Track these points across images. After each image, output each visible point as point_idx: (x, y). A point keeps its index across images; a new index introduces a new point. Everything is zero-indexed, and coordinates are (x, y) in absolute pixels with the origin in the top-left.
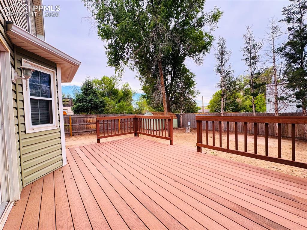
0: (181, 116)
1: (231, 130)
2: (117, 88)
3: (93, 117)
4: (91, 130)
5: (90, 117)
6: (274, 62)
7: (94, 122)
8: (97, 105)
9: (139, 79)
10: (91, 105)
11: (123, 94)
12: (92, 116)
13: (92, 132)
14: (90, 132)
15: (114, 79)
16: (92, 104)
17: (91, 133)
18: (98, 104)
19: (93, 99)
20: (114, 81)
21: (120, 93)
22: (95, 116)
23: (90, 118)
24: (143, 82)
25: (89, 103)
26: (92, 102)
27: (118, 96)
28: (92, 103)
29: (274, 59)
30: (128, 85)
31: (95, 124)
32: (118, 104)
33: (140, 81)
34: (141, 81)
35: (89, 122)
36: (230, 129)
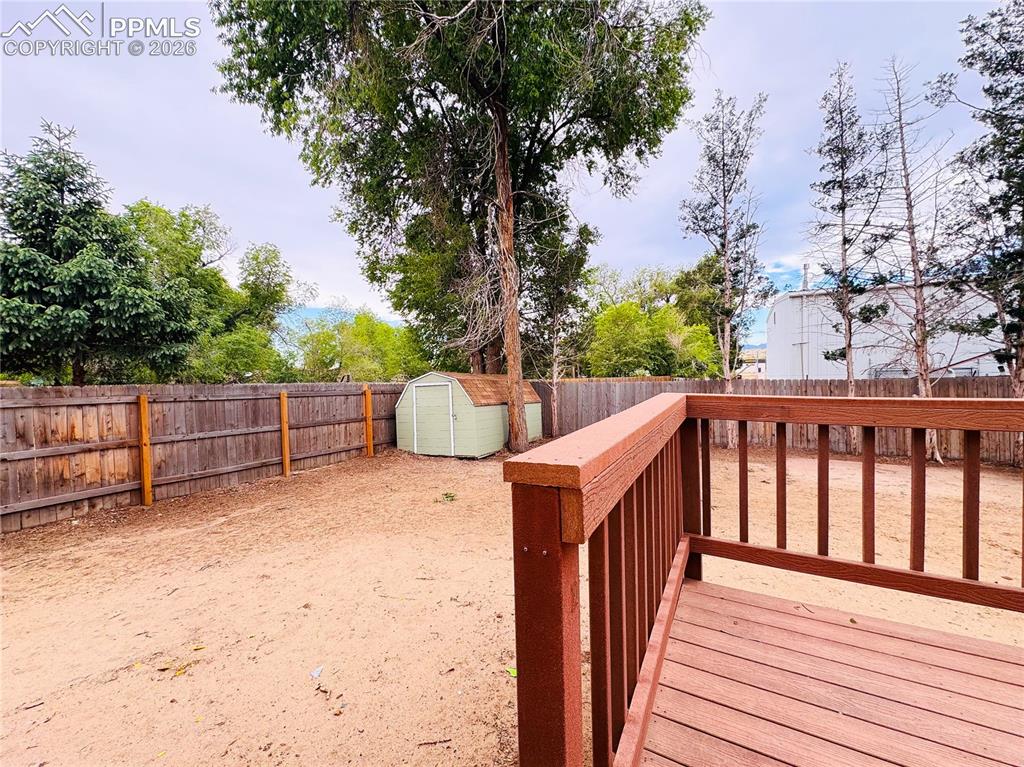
0: (555, 392)
1: (756, 440)
2: (211, 265)
3: (102, 400)
4: (91, 492)
5: (80, 406)
6: (910, 207)
7: (111, 439)
8: (141, 321)
9: (351, 228)
10: (92, 318)
11: (245, 293)
12: (97, 392)
13: (92, 506)
14: (75, 504)
15: (195, 221)
16: (96, 312)
17: (89, 516)
18: (146, 315)
19: (107, 283)
20: (200, 231)
21: (229, 291)
22: (115, 393)
23: (79, 412)
24: (366, 245)
25: (69, 303)
26: (101, 303)
27: (221, 302)
28: (97, 308)
29: (908, 195)
30: (275, 255)
31: (120, 446)
32: (227, 338)
33: (357, 237)
34: (361, 238)
35: (71, 439)
36: (752, 437)
